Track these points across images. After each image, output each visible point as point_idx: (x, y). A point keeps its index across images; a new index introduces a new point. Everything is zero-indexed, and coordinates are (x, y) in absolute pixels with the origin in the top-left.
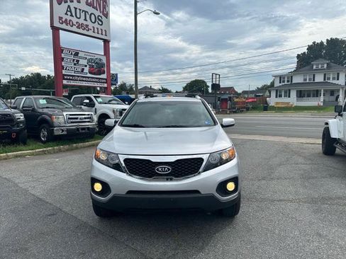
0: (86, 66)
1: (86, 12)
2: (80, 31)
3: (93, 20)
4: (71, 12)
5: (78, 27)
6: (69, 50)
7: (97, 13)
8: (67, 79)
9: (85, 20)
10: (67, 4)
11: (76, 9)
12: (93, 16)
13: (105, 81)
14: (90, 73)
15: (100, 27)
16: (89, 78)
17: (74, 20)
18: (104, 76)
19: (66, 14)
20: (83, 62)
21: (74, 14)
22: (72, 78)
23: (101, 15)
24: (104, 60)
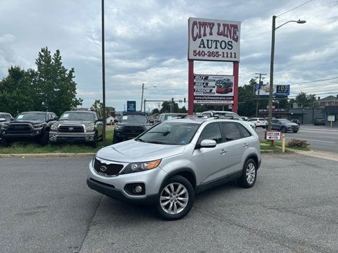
0: (214, 87)
1: (216, 41)
2: (212, 58)
3: (223, 47)
4: (203, 44)
5: (209, 56)
6: (200, 76)
7: (227, 40)
8: (197, 99)
9: (216, 48)
10: (200, 40)
11: (208, 41)
12: (223, 43)
13: (232, 98)
14: (217, 92)
15: (229, 51)
16: (216, 96)
17: (206, 50)
18: (231, 94)
19: (200, 47)
20: (212, 84)
21: (206, 46)
22: (202, 98)
23: (231, 40)
24: (232, 80)
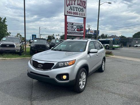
0: (76, 28)
1: (77, 8)
2: (75, 15)
3: (80, 10)
4: (71, 8)
5: (74, 14)
6: (70, 23)
7: (81, 7)
8: (68, 33)
9: (77, 11)
10: (70, 6)
11: (73, 7)
12: (80, 9)
13: (83, 34)
14: (77, 31)
15: (82, 13)
16: (76, 33)
17: (72, 11)
18: (83, 32)
19: (70, 10)
20: (75, 27)
21: (72, 9)
22: (71, 33)
23: (83, 8)
24: (83, 26)
